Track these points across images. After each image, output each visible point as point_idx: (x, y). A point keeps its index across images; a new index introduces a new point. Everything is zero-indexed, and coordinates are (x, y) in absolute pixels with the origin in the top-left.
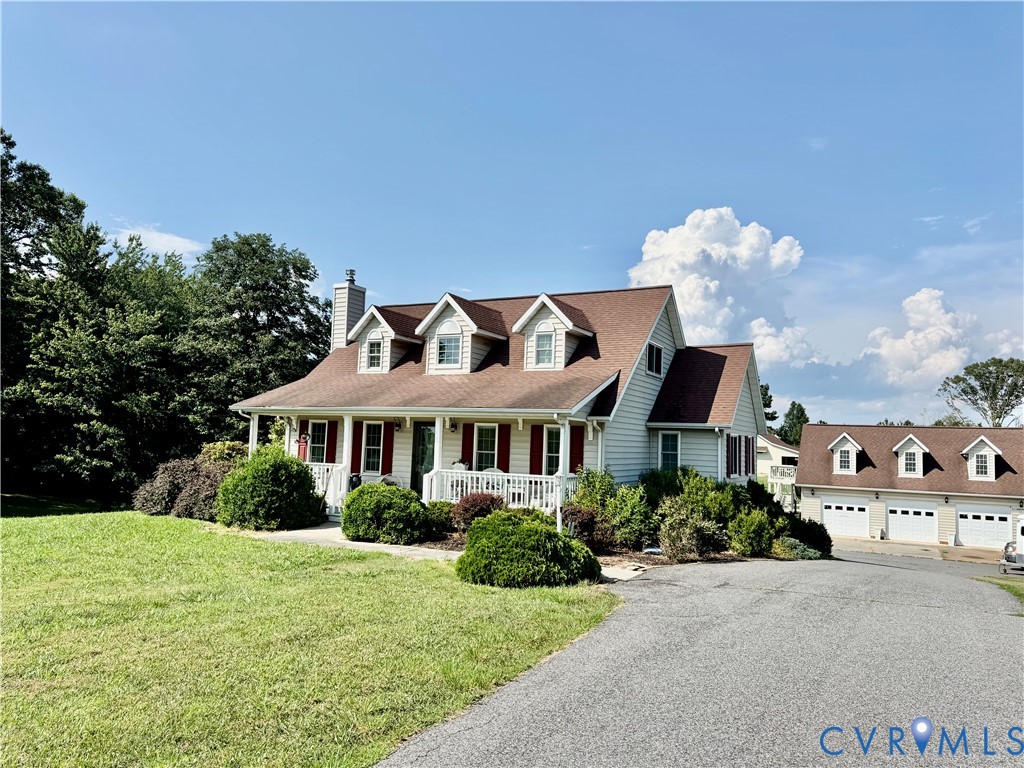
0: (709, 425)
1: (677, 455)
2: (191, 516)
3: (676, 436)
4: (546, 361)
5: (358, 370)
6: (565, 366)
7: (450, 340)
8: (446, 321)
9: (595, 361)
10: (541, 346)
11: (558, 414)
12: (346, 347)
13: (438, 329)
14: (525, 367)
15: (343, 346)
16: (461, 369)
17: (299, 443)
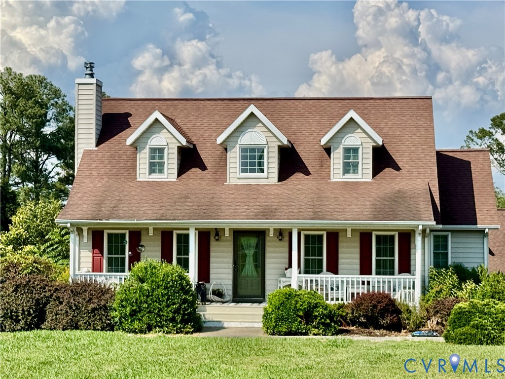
0: (479, 226)
1: (447, 254)
2: (77, 327)
3: (446, 237)
4: (351, 171)
5: (138, 177)
6: (373, 177)
7: (253, 150)
8: (248, 130)
9: (398, 172)
10: (347, 157)
11: (423, 225)
12: (96, 148)
13: (240, 138)
14: (332, 177)
15: (93, 147)
16: (268, 178)
17: (93, 254)
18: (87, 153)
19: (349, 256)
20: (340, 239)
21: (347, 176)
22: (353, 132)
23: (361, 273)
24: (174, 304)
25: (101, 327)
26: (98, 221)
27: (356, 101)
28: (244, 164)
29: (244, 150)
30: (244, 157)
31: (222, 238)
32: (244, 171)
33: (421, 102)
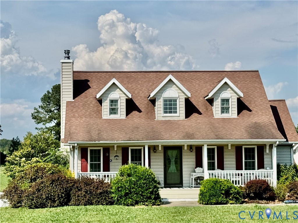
4: (225, 112)
5: (103, 116)
6: (238, 115)
7: (170, 101)
8: (168, 89)
9: (250, 113)
10: (223, 104)
11: (279, 142)
12: (74, 100)
13: (163, 94)
14: (214, 116)
15: (71, 99)
16: (179, 116)
17: (82, 161)
18: (68, 103)
19: (230, 160)
20: (225, 150)
21: (223, 115)
22: (226, 90)
23: (237, 169)
24: (150, 188)
25: (106, 203)
26: (94, 142)
27: (217, 73)
28: (165, 109)
29: (165, 101)
30: (165, 105)
31: (158, 151)
32: (165, 112)
33: (253, 73)
